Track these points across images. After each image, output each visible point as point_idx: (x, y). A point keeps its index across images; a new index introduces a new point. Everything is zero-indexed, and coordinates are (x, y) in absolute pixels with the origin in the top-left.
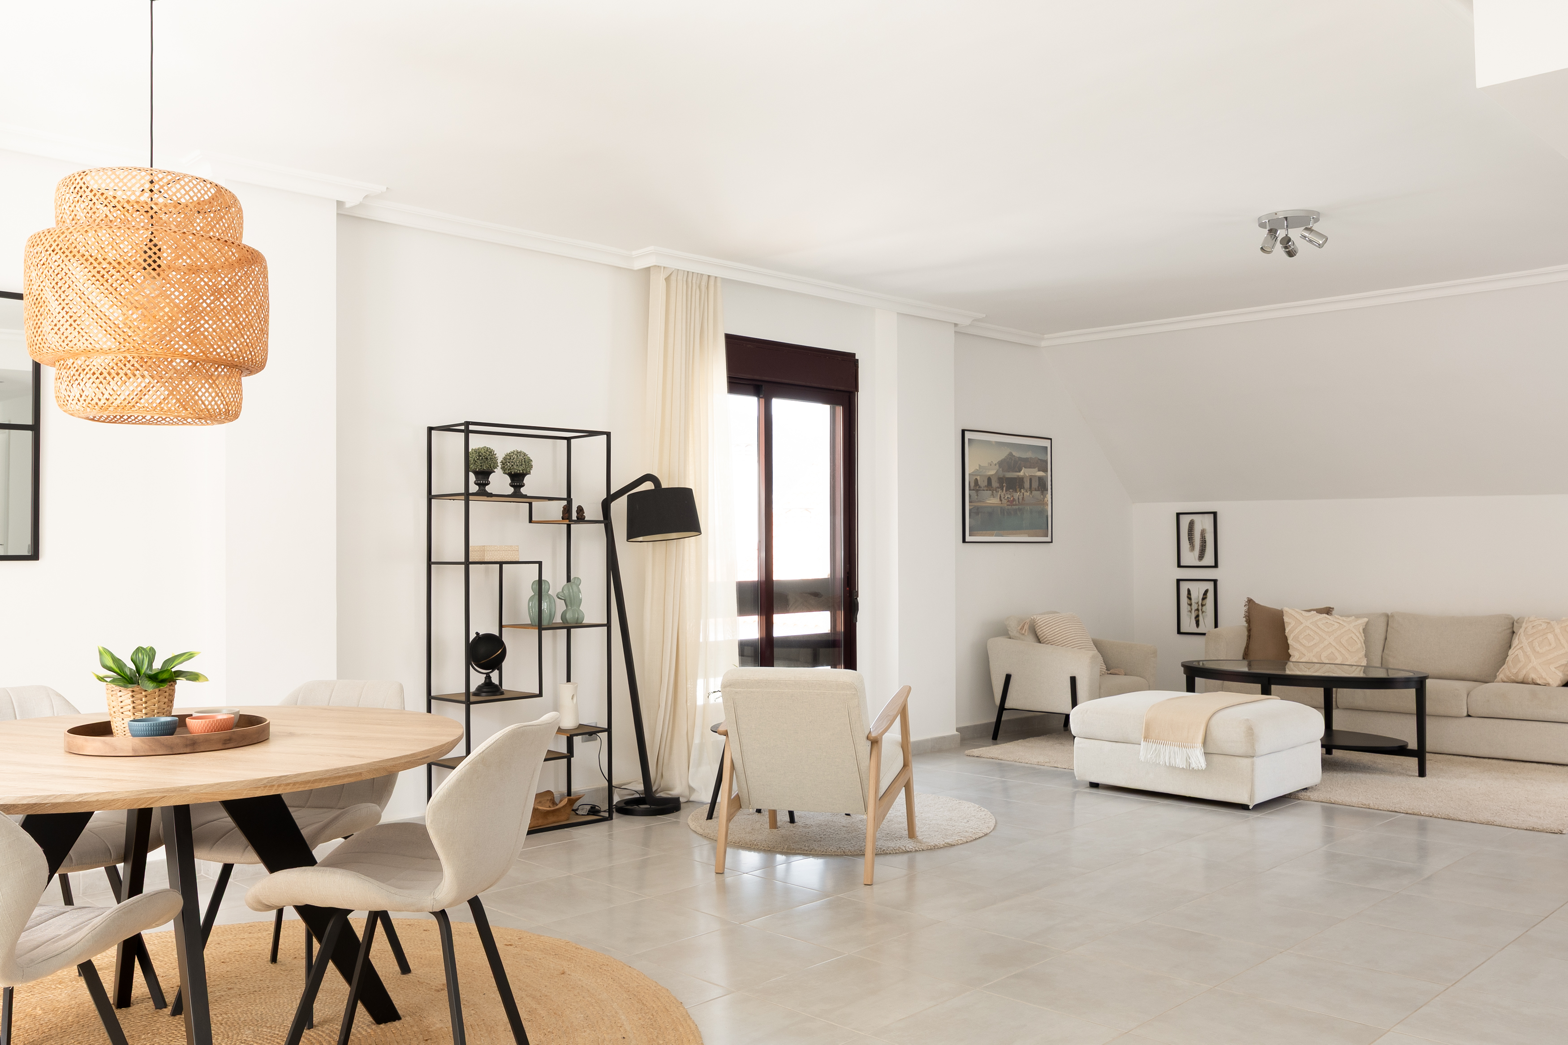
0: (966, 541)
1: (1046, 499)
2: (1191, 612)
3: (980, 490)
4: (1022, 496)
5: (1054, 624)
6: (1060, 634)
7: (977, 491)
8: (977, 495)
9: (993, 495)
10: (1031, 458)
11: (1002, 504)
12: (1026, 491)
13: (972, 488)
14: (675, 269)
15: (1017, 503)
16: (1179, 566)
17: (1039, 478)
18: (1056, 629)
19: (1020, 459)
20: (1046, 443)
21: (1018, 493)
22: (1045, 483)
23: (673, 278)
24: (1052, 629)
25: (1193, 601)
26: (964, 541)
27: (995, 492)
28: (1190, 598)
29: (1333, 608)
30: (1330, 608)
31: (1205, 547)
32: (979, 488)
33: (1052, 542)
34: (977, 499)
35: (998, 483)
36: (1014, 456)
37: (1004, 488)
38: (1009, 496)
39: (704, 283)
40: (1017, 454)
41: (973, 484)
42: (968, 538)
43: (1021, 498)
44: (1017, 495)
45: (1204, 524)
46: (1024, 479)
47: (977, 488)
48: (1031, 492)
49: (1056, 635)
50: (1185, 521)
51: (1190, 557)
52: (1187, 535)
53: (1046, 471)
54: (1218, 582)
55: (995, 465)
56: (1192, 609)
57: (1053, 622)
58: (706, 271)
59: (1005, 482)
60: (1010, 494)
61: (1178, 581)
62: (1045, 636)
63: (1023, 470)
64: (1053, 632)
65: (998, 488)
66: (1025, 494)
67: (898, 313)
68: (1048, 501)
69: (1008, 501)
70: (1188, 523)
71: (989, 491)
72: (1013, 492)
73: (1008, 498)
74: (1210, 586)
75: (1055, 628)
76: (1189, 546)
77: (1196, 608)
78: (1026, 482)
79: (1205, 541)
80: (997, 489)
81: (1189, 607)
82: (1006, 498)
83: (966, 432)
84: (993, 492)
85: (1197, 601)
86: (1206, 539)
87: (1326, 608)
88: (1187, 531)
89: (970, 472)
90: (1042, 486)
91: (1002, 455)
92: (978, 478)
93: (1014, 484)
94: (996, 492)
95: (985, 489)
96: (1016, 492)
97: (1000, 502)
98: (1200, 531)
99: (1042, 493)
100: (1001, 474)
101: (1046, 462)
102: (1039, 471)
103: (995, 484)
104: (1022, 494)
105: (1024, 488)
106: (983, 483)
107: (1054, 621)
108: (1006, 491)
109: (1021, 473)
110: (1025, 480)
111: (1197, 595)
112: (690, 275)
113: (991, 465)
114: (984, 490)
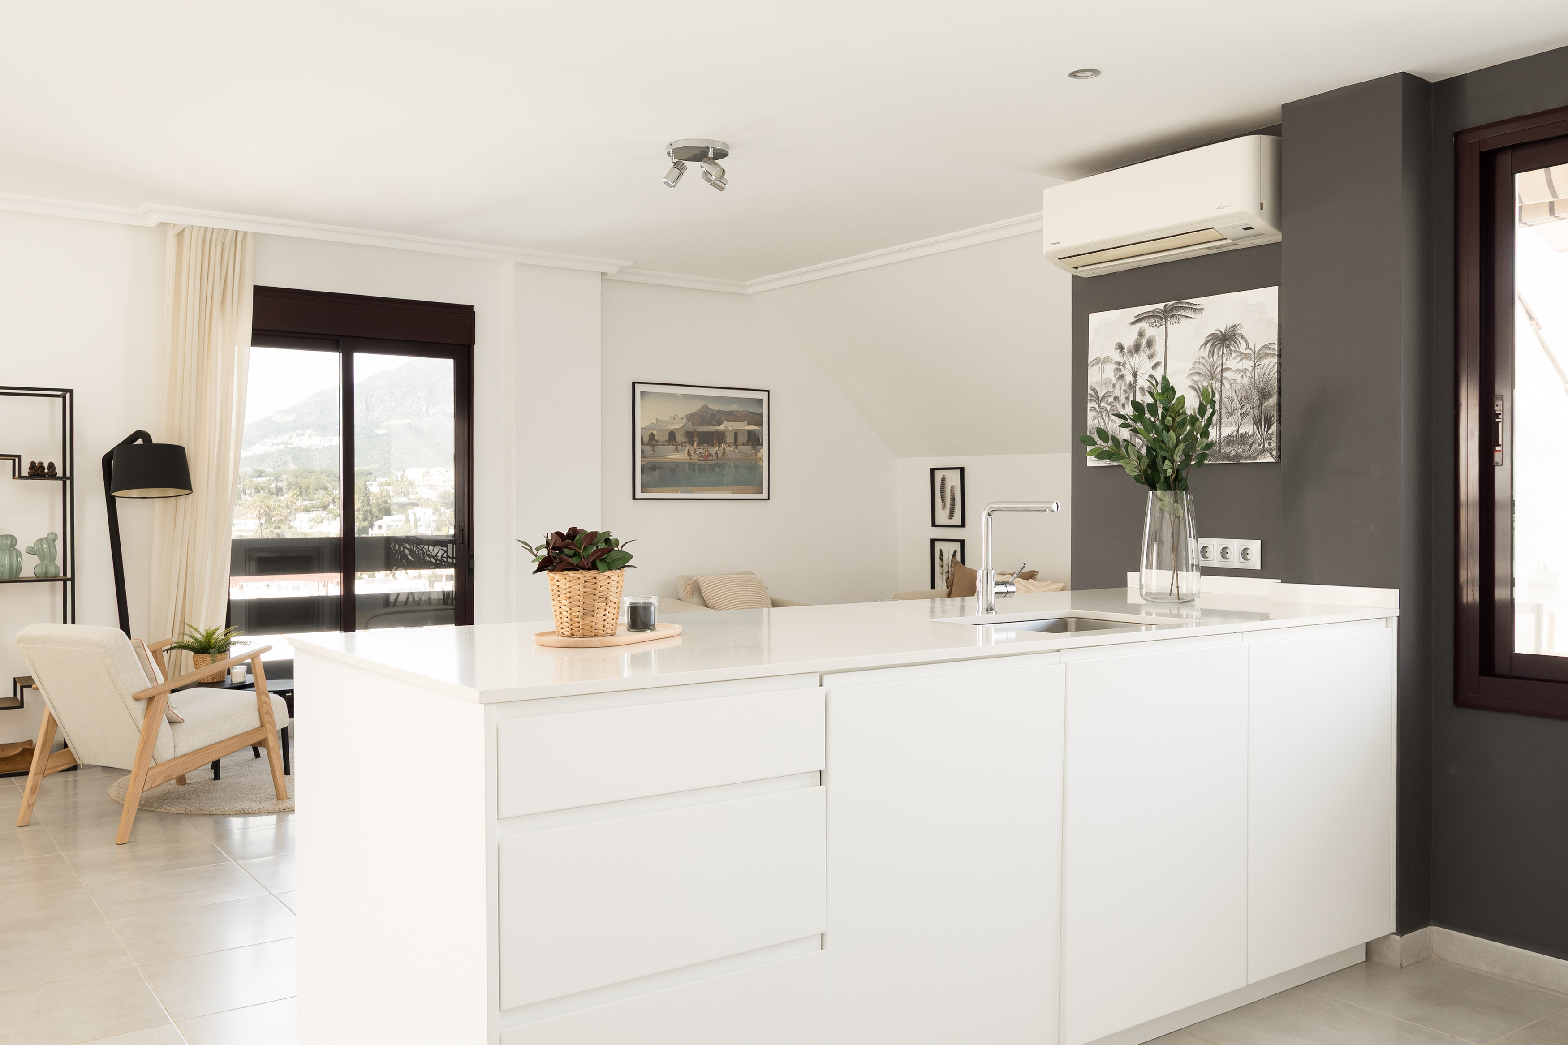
0: (636, 498)
1: (759, 454)
2: (942, 574)
3: (657, 445)
4: (722, 451)
5: (719, 585)
6: (723, 596)
7: (653, 446)
8: (653, 450)
9: (677, 450)
10: (736, 411)
11: (691, 459)
12: (729, 446)
13: (646, 442)
14: (188, 225)
15: (715, 458)
16: (934, 524)
17: (748, 431)
18: (720, 591)
19: (719, 412)
20: (763, 396)
21: (717, 448)
22: (759, 438)
23: (187, 234)
24: (715, 591)
25: (945, 562)
26: (634, 498)
27: (680, 446)
28: (942, 559)
29: (1038, 572)
30: (1035, 571)
31: (954, 505)
32: (656, 442)
33: (769, 499)
34: (653, 454)
35: (685, 437)
36: (711, 409)
37: (695, 443)
38: (703, 451)
39: (228, 239)
40: (714, 407)
41: (646, 439)
42: (639, 495)
43: (720, 453)
44: (713, 451)
45: (953, 479)
46: (725, 434)
47: (654, 443)
48: (737, 447)
49: (719, 597)
50: (939, 475)
51: (942, 517)
52: (940, 492)
53: (760, 424)
54: (965, 542)
55: (682, 418)
56: (943, 571)
57: (718, 583)
58: (232, 226)
59: (696, 436)
60: (704, 449)
61: (933, 541)
62: (708, 598)
63: (724, 424)
64: (716, 594)
65: (685, 442)
66: (727, 449)
67: (515, 263)
68: (762, 456)
69: (701, 456)
70: (941, 480)
71: (671, 446)
72: (708, 446)
73: (700, 453)
74: (957, 546)
75: (720, 589)
76: (941, 504)
77: (947, 570)
78: (728, 437)
79: (954, 498)
80: (684, 444)
81: (941, 568)
82: (698, 453)
83: (636, 384)
84: (677, 447)
85: (947, 563)
86: (955, 497)
87: (1032, 571)
88: (940, 488)
89: (643, 426)
90: (755, 440)
91: (694, 407)
92: (655, 433)
93: (708, 439)
94: (682, 446)
95: (665, 443)
96: (713, 446)
97: (689, 458)
98: (950, 488)
99: (754, 448)
100: (690, 428)
101: (761, 415)
102: (749, 424)
103: (680, 438)
104: (721, 449)
105: (725, 443)
106: (662, 437)
107: (720, 583)
108: (698, 445)
109: (722, 427)
110: (727, 434)
111: (948, 557)
112: (215, 231)
113: (674, 419)
114: (664, 445)
